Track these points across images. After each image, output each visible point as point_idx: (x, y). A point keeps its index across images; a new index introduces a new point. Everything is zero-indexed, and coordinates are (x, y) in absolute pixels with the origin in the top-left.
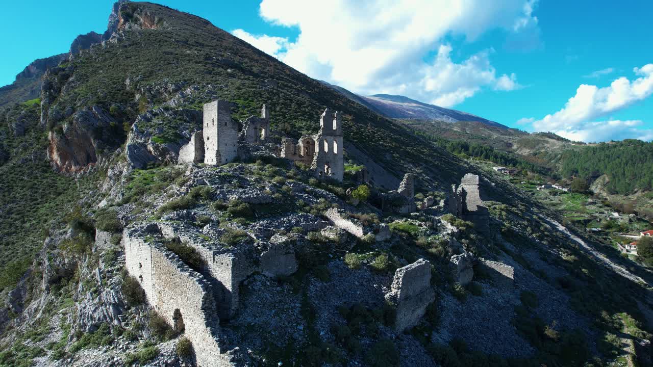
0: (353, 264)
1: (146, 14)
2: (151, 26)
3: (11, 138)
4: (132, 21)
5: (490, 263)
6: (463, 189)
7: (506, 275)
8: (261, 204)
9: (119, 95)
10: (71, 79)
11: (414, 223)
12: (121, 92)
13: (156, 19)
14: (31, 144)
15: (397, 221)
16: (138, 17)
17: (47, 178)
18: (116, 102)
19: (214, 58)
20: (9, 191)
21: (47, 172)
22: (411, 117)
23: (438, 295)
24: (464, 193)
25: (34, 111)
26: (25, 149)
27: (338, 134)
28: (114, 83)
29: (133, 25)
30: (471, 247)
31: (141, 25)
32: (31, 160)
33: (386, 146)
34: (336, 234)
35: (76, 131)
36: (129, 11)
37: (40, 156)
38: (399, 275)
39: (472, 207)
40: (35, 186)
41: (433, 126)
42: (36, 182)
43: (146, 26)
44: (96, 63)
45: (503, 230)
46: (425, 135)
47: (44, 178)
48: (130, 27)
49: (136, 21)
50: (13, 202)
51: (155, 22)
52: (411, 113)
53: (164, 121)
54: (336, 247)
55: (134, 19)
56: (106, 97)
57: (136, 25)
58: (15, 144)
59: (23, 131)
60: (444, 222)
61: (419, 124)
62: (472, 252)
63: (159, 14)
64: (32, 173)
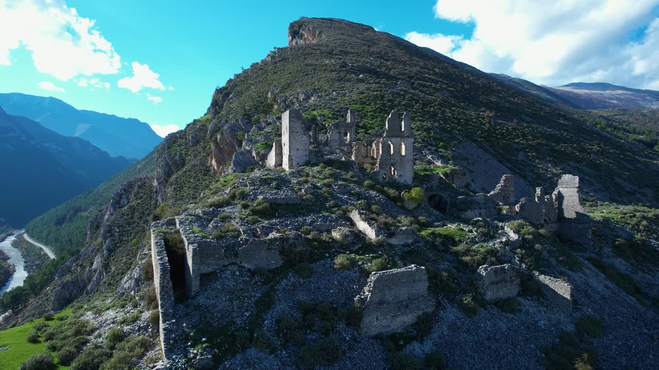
0: (340, 264)
1: (309, 29)
2: (313, 39)
3: (188, 148)
4: (298, 37)
5: (544, 279)
6: (559, 192)
7: (561, 294)
8: (287, 204)
9: (262, 107)
10: (231, 96)
11: (464, 229)
12: (264, 104)
13: (317, 33)
14: (200, 153)
15: (449, 225)
16: (303, 32)
17: (205, 180)
18: (258, 114)
19: (350, 65)
20: (180, 191)
21: (206, 176)
22: (615, 106)
23: (439, 305)
24: (560, 197)
25: (205, 125)
26: (195, 157)
27: (406, 135)
28: (259, 97)
29: (298, 40)
30: (526, 259)
31: (305, 40)
32: (197, 166)
33: (522, 144)
34: (341, 235)
35: (226, 141)
36: (296, 28)
37: (203, 163)
38: (372, 278)
39: (569, 214)
40: (197, 187)
41: (644, 115)
42: (198, 183)
43: (309, 40)
44: (252, 80)
45: (617, 243)
46: (628, 128)
47: (204, 180)
48: (297, 43)
49: (301, 36)
50: (181, 199)
51: (316, 36)
52: (615, 102)
53: (273, 129)
54: (338, 247)
55: (300, 35)
56: (251, 109)
57: (301, 40)
58: (189, 153)
59: (196, 142)
60: (507, 229)
61: (624, 115)
62: (526, 264)
63: (320, 28)
64: (196, 176)
